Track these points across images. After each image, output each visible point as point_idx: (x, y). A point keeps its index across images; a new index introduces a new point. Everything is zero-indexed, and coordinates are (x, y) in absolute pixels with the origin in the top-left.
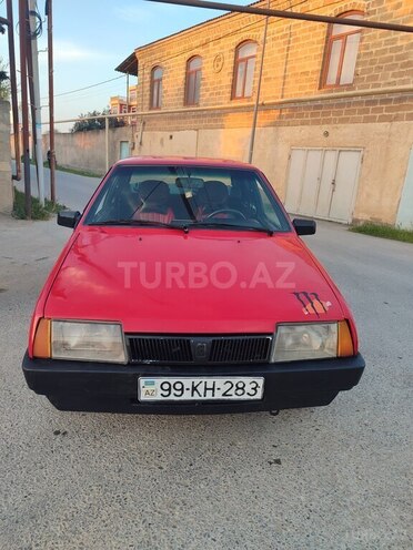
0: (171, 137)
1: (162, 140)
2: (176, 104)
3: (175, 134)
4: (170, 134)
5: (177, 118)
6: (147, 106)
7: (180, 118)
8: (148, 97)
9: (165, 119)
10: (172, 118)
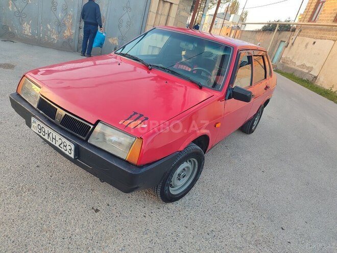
0: (314, 43)
1: (307, 44)
2: (328, 20)
3: (318, 41)
4: (314, 40)
5: (324, 30)
6: (307, 19)
7: (327, 30)
8: (310, 13)
9: (316, 29)
10: (320, 30)
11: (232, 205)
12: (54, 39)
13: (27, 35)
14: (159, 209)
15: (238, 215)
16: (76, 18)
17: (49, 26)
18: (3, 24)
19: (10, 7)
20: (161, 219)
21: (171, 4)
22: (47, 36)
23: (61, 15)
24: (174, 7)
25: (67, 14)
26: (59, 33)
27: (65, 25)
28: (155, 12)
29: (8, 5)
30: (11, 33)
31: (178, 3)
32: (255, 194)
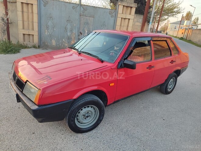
11: (124, 139)
12: (66, 46)
13: (54, 46)
14: (71, 136)
15: (126, 146)
16: (77, 34)
17: (64, 40)
18: (43, 41)
19: (46, 33)
20: (68, 142)
21: (129, 19)
22: (63, 45)
23: (69, 34)
24: (131, 21)
25: (72, 33)
26: (69, 43)
27: (71, 38)
28: (119, 25)
29: (45, 32)
30: (46, 45)
31: (133, 18)
32: (148, 134)
